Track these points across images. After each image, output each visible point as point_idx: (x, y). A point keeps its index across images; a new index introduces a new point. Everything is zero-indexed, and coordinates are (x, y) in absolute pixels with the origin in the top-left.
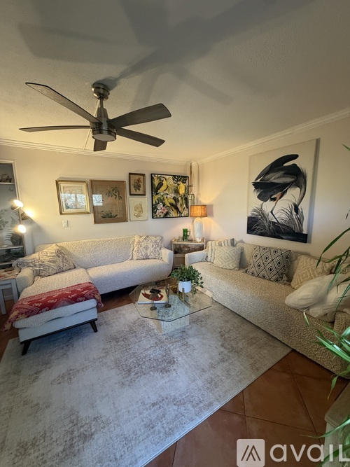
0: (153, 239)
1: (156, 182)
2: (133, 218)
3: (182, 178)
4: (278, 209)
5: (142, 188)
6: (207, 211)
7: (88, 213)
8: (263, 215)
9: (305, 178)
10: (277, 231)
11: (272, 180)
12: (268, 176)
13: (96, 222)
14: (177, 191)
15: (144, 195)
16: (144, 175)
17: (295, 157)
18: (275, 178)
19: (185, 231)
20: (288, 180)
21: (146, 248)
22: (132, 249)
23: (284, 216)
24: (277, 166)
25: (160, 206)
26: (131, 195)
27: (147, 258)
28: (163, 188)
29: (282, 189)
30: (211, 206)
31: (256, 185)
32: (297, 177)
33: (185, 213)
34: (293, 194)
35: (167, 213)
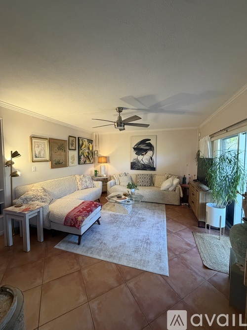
0: (88, 177)
1: (81, 143)
2: (70, 164)
3: (90, 141)
4: (144, 159)
5: (74, 146)
6: (107, 160)
7: (48, 161)
8: (138, 162)
9: (153, 148)
10: (145, 167)
11: (142, 147)
12: (139, 146)
13: (52, 167)
14: (89, 149)
15: (75, 150)
16: (75, 138)
17: (150, 140)
18: (142, 146)
19: (96, 171)
20: (148, 148)
21: (86, 182)
22: (76, 183)
23: (147, 161)
24: (143, 142)
25: (82, 157)
26: (69, 149)
27: (87, 188)
28: (84, 146)
29: (146, 151)
30: (109, 157)
31: (135, 149)
32: (151, 147)
33: (92, 161)
34: (150, 153)
35: (85, 161)
